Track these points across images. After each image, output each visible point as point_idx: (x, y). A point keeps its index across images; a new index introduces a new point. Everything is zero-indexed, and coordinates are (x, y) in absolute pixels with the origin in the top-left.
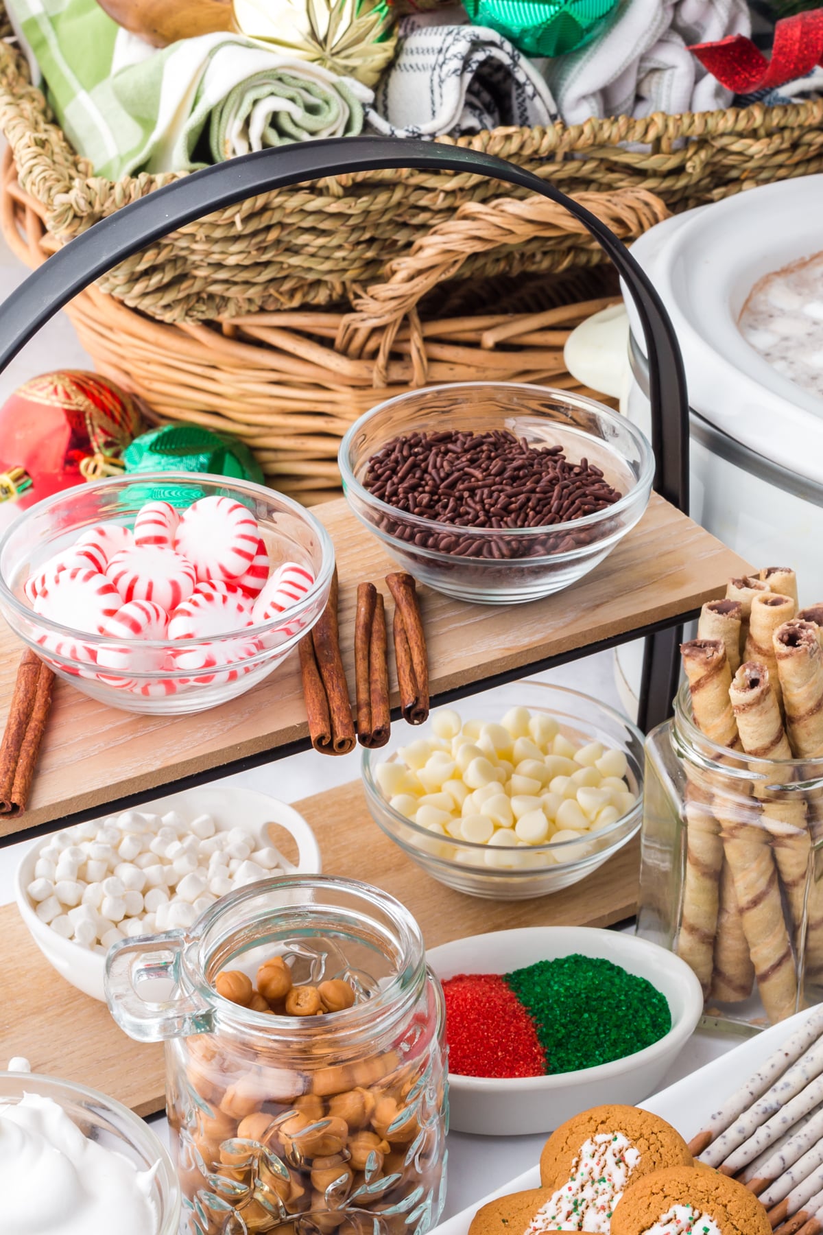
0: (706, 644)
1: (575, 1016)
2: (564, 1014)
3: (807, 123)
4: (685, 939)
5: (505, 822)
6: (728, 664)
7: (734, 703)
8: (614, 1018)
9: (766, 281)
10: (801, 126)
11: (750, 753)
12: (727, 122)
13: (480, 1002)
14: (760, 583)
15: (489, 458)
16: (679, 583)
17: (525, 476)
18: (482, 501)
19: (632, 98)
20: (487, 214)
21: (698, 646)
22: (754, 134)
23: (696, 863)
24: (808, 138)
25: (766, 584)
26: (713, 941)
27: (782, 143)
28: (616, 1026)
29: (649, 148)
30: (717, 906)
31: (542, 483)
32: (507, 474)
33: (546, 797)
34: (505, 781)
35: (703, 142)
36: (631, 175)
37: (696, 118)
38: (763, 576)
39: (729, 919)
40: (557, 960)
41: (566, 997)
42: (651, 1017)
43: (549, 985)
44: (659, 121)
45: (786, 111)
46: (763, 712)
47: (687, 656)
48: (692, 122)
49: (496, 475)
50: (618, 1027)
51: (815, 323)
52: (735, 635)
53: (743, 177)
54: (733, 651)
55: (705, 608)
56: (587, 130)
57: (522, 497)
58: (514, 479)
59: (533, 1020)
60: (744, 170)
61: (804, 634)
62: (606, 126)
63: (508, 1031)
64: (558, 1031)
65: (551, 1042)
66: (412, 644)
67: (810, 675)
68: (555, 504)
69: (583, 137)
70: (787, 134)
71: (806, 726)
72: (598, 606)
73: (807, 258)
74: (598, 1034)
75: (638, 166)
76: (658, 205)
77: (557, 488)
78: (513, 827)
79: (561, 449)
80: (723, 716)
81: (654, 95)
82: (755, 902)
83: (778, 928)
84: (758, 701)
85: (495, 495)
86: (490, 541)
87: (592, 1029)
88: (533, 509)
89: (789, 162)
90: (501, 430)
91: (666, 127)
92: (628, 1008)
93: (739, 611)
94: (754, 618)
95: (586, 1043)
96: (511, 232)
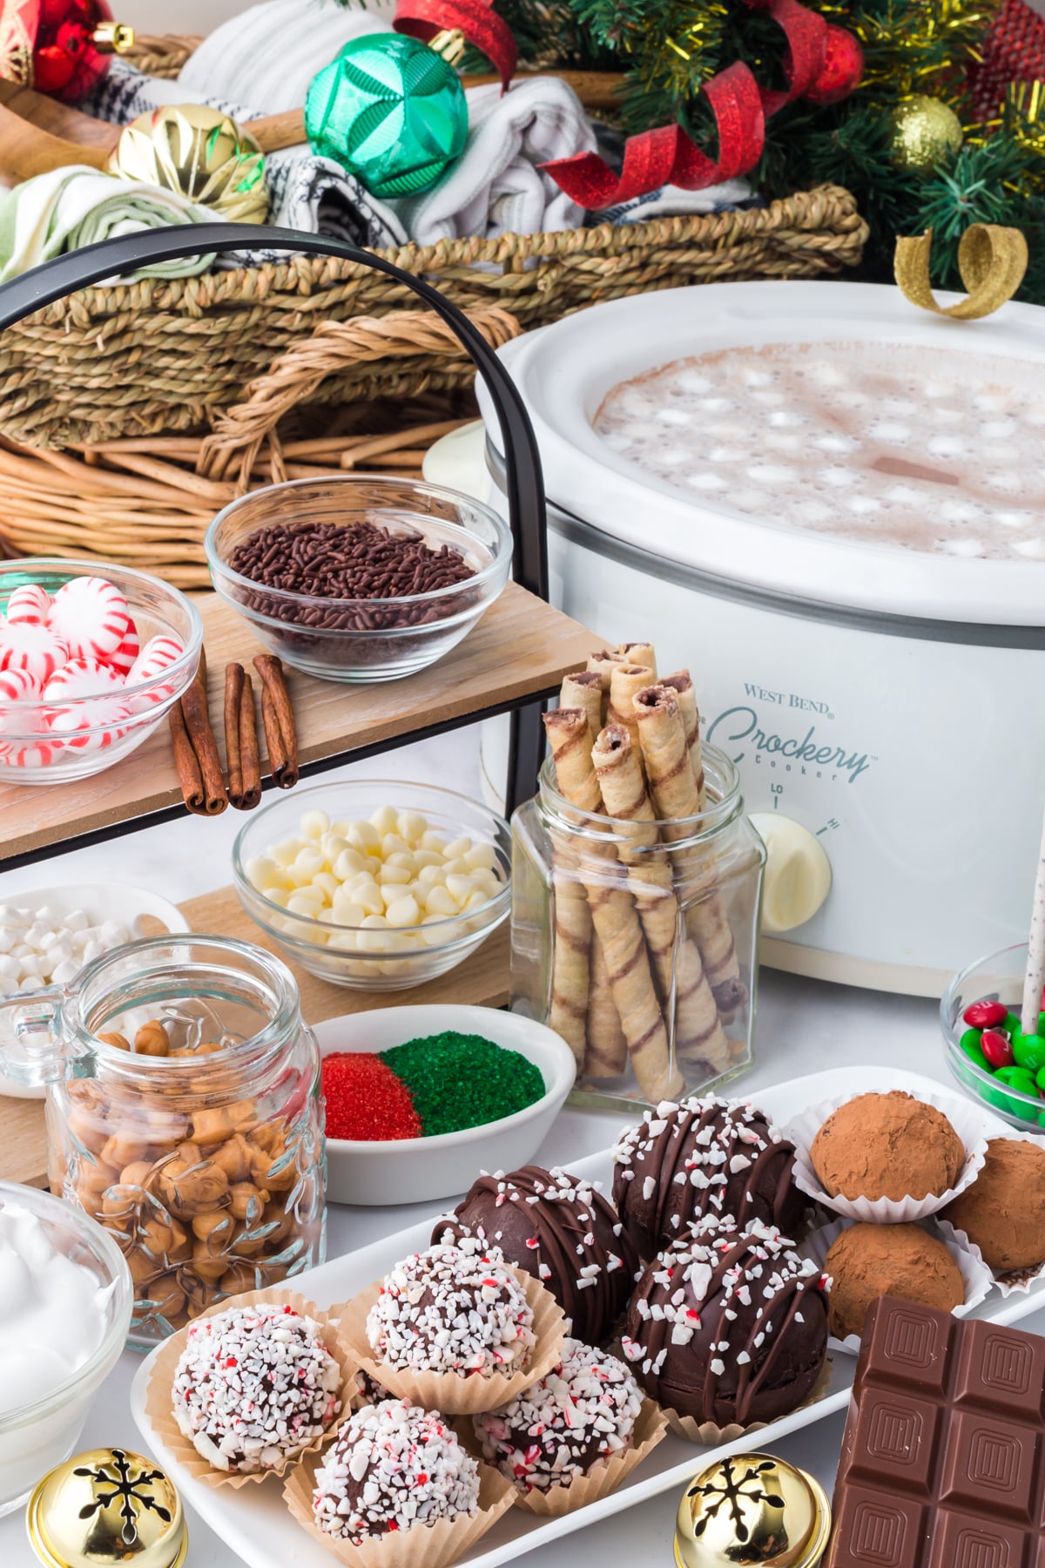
0: (569, 712)
1: (450, 1085)
2: (438, 1083)
3: (655, 242)
4: (557, 1014)
5: (376, 909)
6: (589, 731)
7: (596, 766)
8: (488, 1085)
9: (619, 389)
10: (649, 245)
11: (614, 816)
12: (576, 241)
13: (355, 1072)
14: (619, 657)
15: (352, 544)
16: (541, 661)
17: (387, 558)
18: (345, 581)
19: (485, 224)
20: (343, 331)
21: (561, 715)
22: (603, 253)
23: (566, 936)
24: (657, 257)
25: (626, 658)
26: (585, 1015)
27: (631, 261)
28: (491, 1094)
29: (500, 269)
30: (587, 980)
31: (404, 564)
32: (368, 557)
33: (415, 885)
34: (375, 872)
35: (554, 262)
36: (484, 296)
37: (546, 238)
38: (622, 651)
39: (600, 993)
40: (430, 1038)
41: (440, 1067)
42: (525, 1086)
43: (423, 1057)
44: (510, 241)
45: (634, 230)
46: (625, 774)
47: (550, 723)
48: (542, 242)
49: (358, 558)
50: (493, 1094)
51: (666, 426)
52: (597, 705)
53: (594, 296)
54: (595, 721)
55: (565, 680)
56: (440, 250)
57: (384, 576)
58: (376, 561)
59: (408, 1090)
60: (595, 290)
61: (663, 695)
62: (458, 247)
63: (384, 1099)
64: (433, 1099)
65: (427, 1109)
66: (281, 715)
67: (669, 735)
68: (416, 581)
69: (436, 257)
70: (635, 253)
71: (668, 788)
72: (461, 682)
73: (659, 369)
74: (472, 1101)
75: (491, 285)
76: (512, 323)
77: (418, 568)
78: (384, 914)
79: (422, 538)
80: (586, 782)
81: (505, 220)
82: (625, 971)
83: (648, 997)
84: (620, 762)
85: (358, 575)
86: (354, 615)
87: (467, 1096)
88: (396, 586)
89: (638, 281)
90: (362, 522)
91: (517, 246)
92: (502, 1077)
93: (600, 682)
94: (614, 689)
95: (461, 1110)
96: (368, 349)
